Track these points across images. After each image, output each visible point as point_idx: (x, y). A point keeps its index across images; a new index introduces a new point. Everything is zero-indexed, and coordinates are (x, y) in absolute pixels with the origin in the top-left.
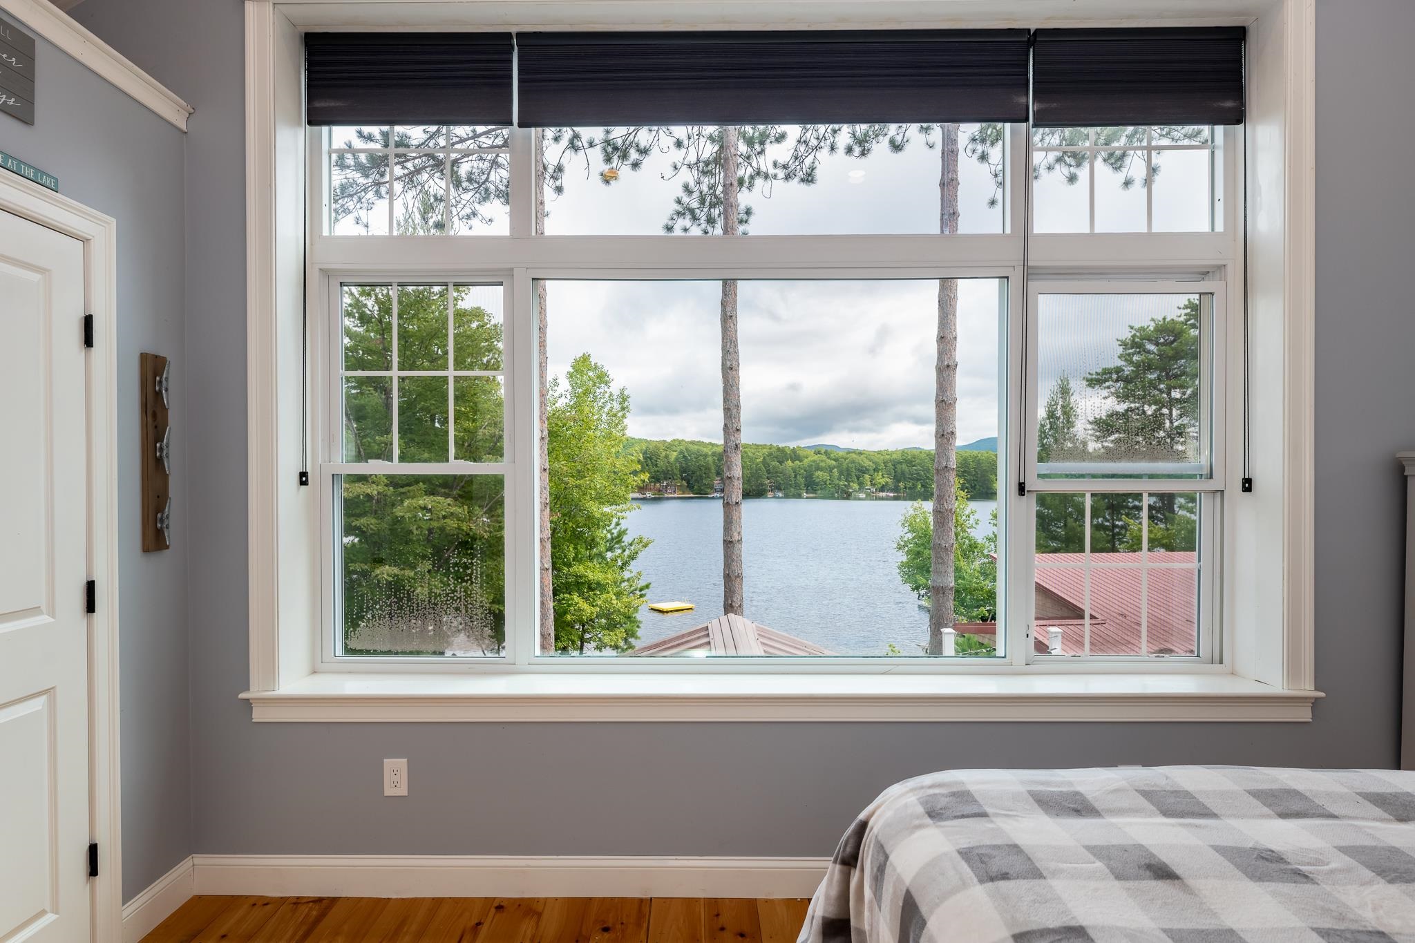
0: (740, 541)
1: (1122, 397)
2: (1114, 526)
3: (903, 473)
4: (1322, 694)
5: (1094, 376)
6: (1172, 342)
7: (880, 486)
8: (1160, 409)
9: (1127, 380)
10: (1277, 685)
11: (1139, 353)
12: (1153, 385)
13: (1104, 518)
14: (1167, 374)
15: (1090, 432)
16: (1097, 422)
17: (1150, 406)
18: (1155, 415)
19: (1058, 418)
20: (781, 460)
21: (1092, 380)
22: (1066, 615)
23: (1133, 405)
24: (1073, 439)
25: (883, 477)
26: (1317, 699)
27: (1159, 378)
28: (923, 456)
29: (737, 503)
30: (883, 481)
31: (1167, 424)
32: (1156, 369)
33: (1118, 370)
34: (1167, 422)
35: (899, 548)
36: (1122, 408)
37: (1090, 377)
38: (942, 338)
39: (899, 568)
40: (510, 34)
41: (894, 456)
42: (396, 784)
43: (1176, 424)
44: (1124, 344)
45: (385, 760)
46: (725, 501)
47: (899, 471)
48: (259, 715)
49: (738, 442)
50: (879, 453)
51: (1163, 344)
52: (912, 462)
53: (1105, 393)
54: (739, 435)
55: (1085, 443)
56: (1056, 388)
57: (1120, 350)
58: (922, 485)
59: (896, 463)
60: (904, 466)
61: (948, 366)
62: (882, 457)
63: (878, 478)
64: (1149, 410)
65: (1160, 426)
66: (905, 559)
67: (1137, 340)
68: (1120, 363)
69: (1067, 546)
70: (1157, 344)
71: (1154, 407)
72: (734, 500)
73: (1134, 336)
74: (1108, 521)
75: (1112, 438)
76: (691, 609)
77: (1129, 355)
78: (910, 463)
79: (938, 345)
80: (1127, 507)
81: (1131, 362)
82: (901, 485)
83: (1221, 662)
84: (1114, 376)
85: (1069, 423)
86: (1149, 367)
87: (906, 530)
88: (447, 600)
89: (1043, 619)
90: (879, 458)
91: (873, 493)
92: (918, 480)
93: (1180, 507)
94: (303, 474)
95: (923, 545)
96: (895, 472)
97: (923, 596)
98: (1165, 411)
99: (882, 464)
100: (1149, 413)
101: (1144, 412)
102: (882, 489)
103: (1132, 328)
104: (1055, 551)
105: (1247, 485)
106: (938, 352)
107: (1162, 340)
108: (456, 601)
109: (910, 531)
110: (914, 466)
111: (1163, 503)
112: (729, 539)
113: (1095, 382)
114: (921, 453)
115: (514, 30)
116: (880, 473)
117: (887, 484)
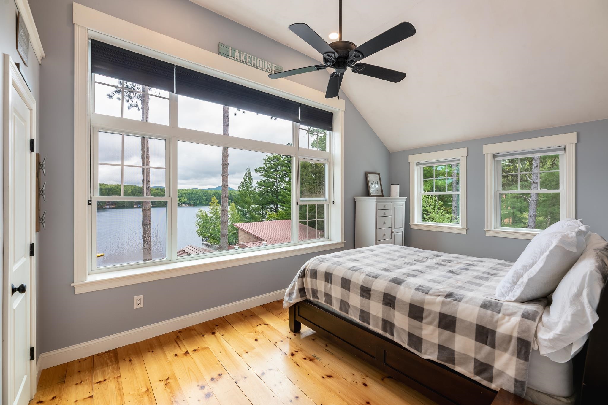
0: (150, 224)
1: (264, 176)
2: (263, 214)
3: (192, 197)
4: (346, 242)
5: (257, 169)
6: (277, 161)
7: (183, 202)
8: (274, 180)
9: (266, 171)
10: (339, 241)
11: (269, 163)
12: (272, 173)
13: (261, 211)
14: (276, 170)
15: (257, 186)
16: (258, 183)
17: (271, 179)
18: (273, 182)
19: (247, 181)
20: (140, 192)
21: (257, 170)
22: (256, 240)
23: (267, 178)
24: (252, 188)
25: (184, 199)
26: (345, 243)
27: (274, 171)
28: (199, 192)
29: (149, 209)
30: (184, 200)
31: (276, 185)
32: (273, 168)
33: (264, 168)
34: (276, 184)
35: (197, 225)
36: (264, 179)
37: (256, 169)
38: (224, 155)
39: (197, 232)
40: (174, 65)
41: (189, 191)
42: (139, 304)
43: (278, 184)
44: (265, 160)
45: (134, 297)
46: (143, 209)
47: (190, 197)
48: (77, 292)
49: (149, 186)
50: (183, 190)
51: (275, 162)
52: (195, 193)
53: (260, 174)
54: (150, 183)
55: (255, 189)
56: (246, 172)
57: (264, 162)
58: (199, 202)
59: (189, 194)
60: (192, 195)
61: (226, 164)
62: (184, 192)
63: (182, 199)
64: (271, 180)
65: (274, 185)
66: (199, 228)
67: (268, 160)
68: (264, 166)
69: (250, 220)
70: (273, 161)
71: (272, 179)
72: (147, 208)
73: (268, 158)
74: (261, 212)
75: (262, 188)
76: (102, 255)
77: (266, 164)
78: (195, 194)
79: (223, 157)
80: (266, 208)
81: (267, 166)
82: (191, 202)
83: (329, 238)
84: (263, 170)
85: (251, 183)
86: (271, 168)
87: (198, 218)
88: (145, 243)
89: (248, 242)
90: (183, 192)
91: (180, 205)
92: (198, 200)
93: (279, 208)
94: (90, 201)
95: (206, 222)
96: (189, 197)
97: (204, 240)
98: (275, 180)
99: (184, 194)
100: (271, 181)
101: (270, 181)
102: (184, 203)
103: (267, 156)
104: (247, 222)
105: (334, 203)
106: (223, 160)
107: (275, 161)
108: (148, 242)
109: (200, 219)
110: (196, 195)
111: (275, 207)
112: (145, 223)
113: (257, 171)
114: (199, 190)
115: (175, 64)
116: (183, 198)
117: (186, 201)
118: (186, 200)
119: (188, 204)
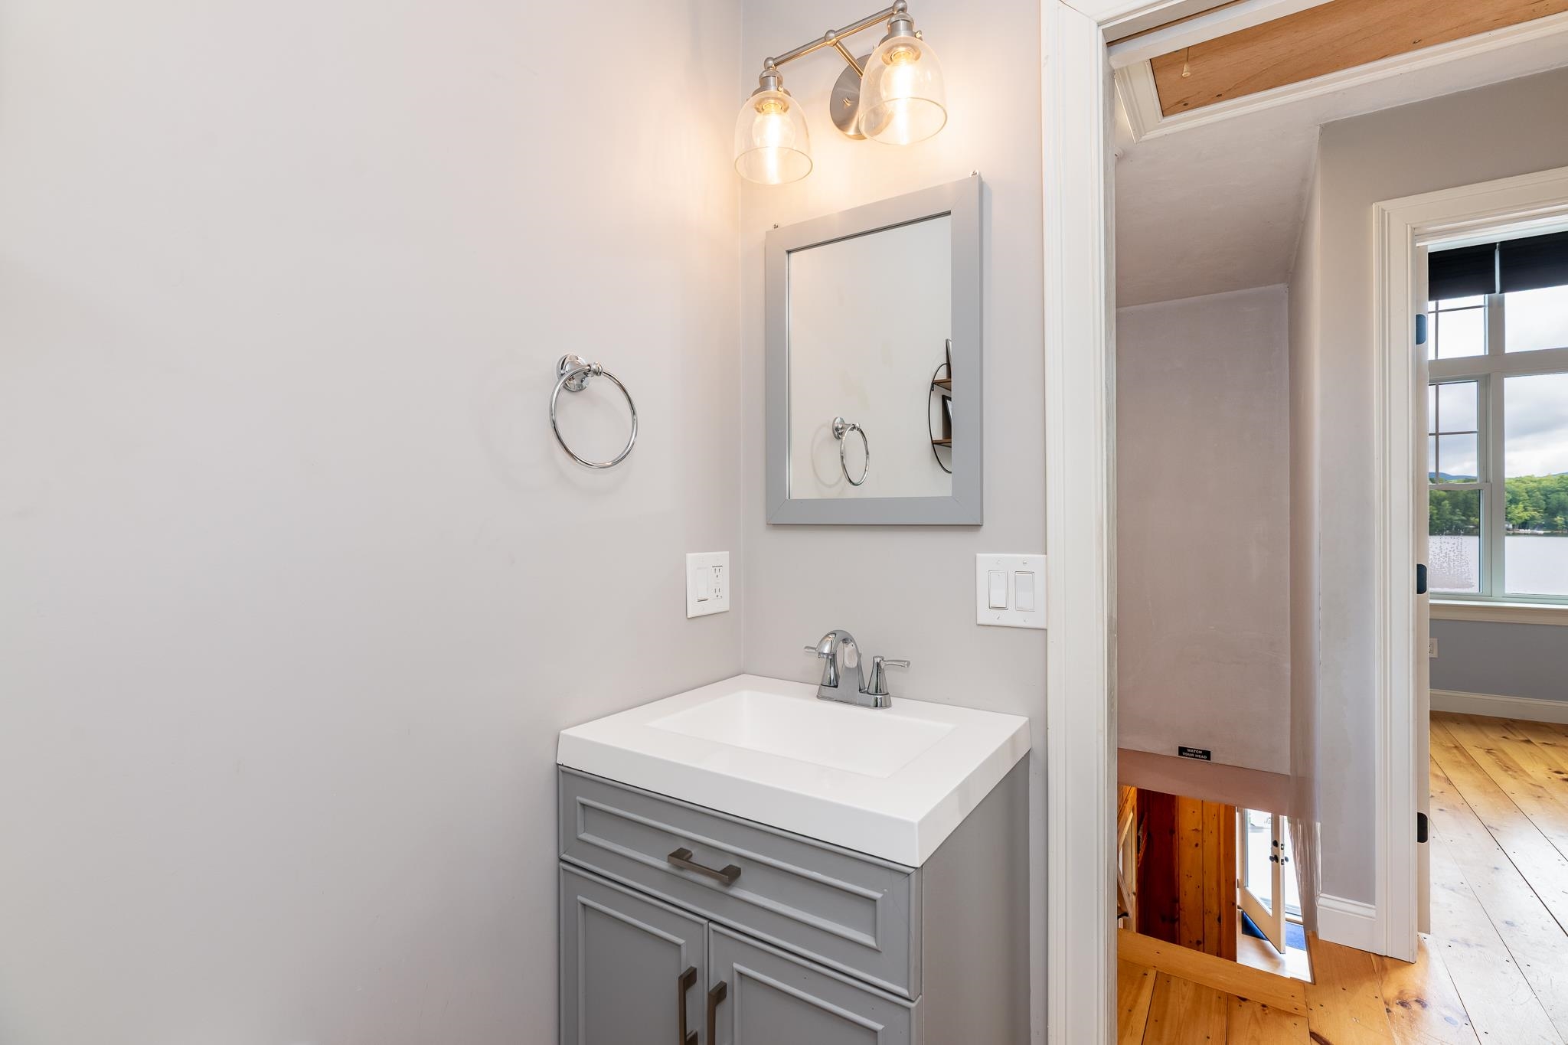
3: (1558, 504)
7: (1520, 521)
25: (1526, 511)
30: (1525, 515)
40: (1497, 243)
41: (1544, 483)
59: (1547, 493)
63: (1517, 511)
90: (1518, 487)
99: (1524, 494)
102: (1525, 524)
116: (1521, 506)
117: (1533, 518)
118: (1533, 513)
119: (1541, 527)
